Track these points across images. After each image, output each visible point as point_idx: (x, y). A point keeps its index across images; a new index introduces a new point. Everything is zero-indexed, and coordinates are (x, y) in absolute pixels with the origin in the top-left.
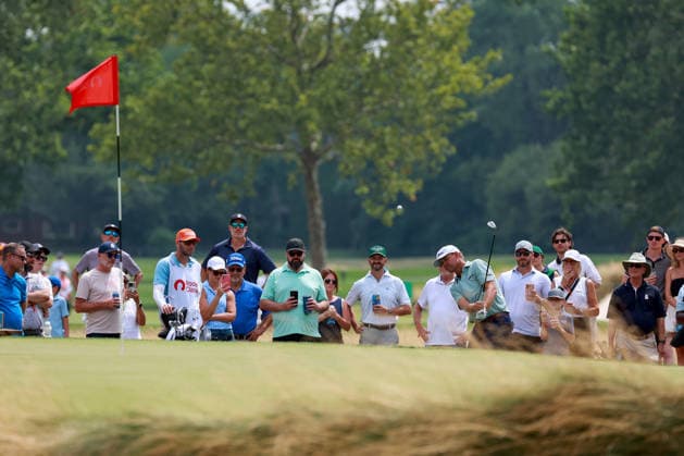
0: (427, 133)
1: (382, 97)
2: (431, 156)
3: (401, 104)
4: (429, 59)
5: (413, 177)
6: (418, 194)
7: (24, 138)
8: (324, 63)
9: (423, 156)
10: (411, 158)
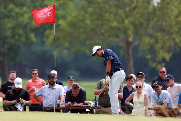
0: (174, 36)
1: (157, 21)
2: (176, 44)
3: (165, 24)
4: (176, 7)
5: (169, 52)
6: (170, 59)
7: (20, 35)
8: (135, 8)
9: (172, 44)
10: (168, 44)
